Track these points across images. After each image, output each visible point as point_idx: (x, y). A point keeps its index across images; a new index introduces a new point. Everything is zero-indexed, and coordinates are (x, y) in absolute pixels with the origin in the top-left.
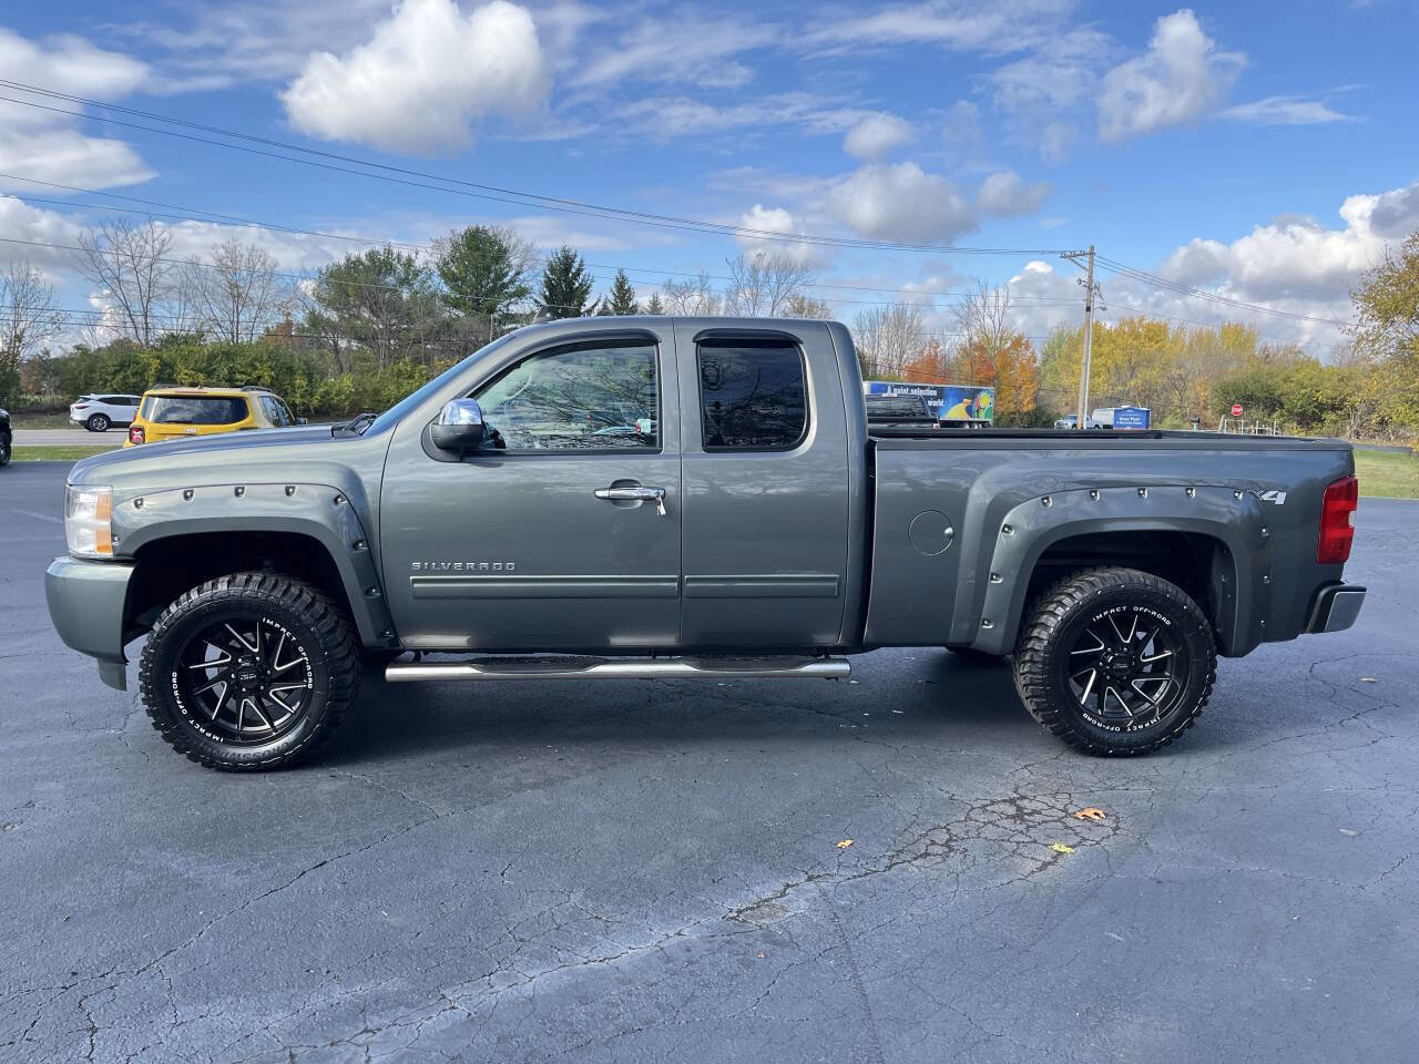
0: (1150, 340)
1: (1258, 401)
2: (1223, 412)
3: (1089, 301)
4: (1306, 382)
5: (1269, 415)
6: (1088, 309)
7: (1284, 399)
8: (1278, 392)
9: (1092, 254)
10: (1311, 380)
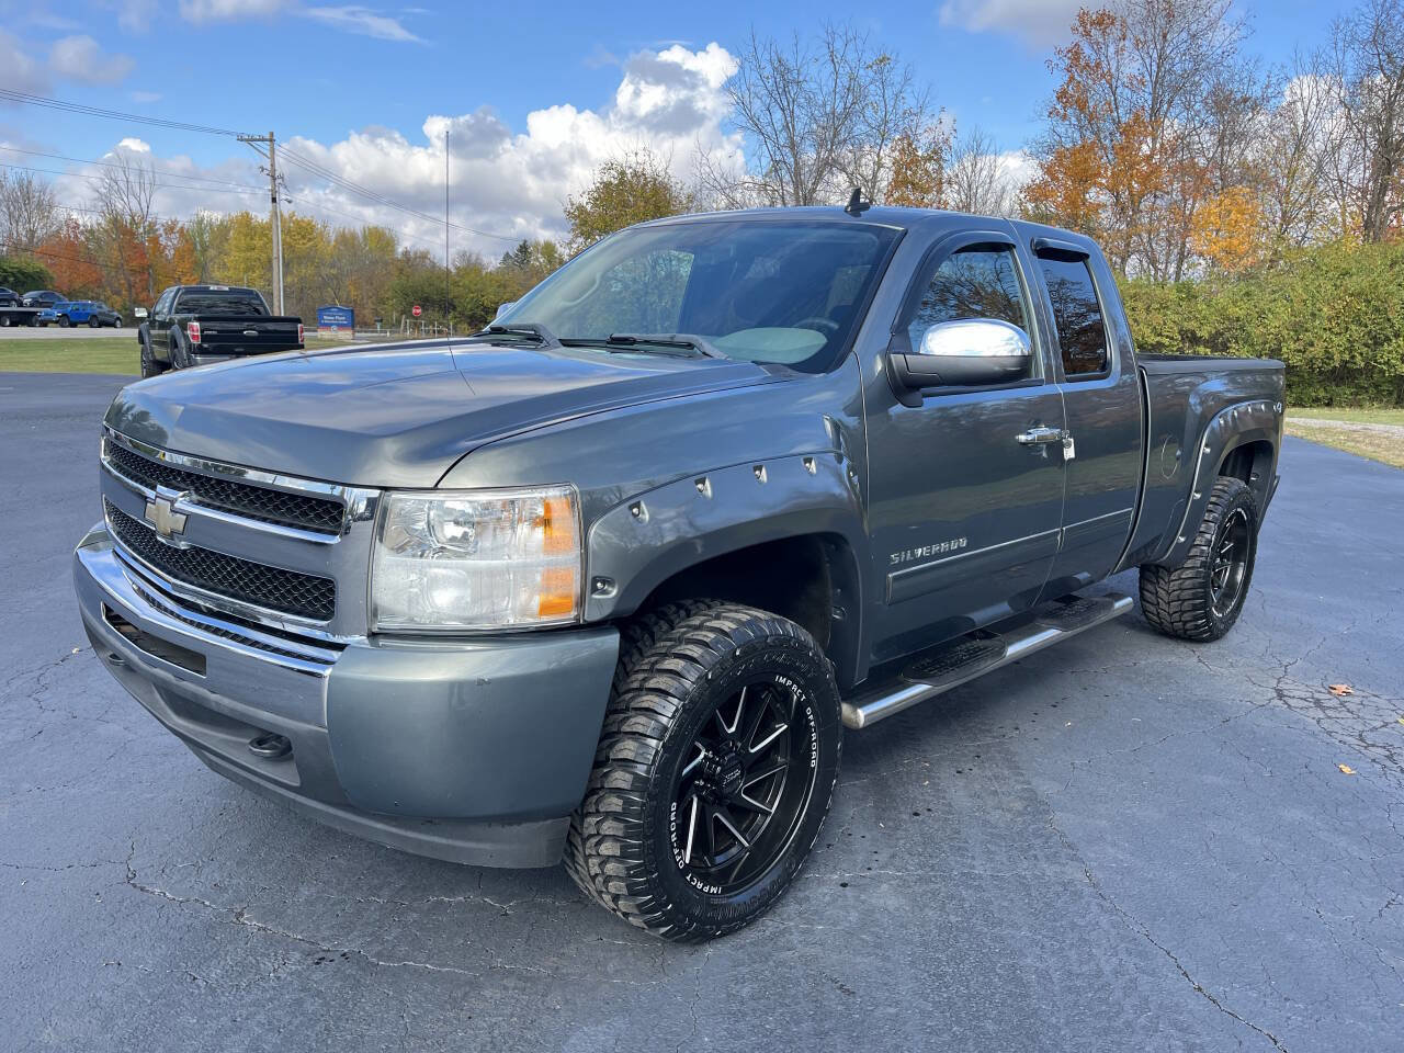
0: (303, 237)
1: (434, 303)
2: (403, 312)
3: (274, 191)
4: (473, 288)
5: (444, 316)
6: (274, 200)
7: (456, 302)
8: (451, 296)
9: (271, 140)
10: (476, 285)
